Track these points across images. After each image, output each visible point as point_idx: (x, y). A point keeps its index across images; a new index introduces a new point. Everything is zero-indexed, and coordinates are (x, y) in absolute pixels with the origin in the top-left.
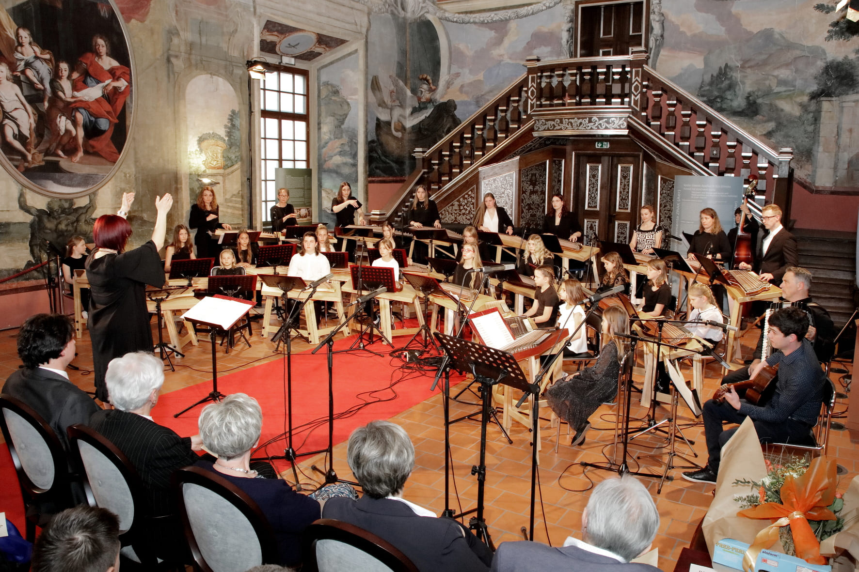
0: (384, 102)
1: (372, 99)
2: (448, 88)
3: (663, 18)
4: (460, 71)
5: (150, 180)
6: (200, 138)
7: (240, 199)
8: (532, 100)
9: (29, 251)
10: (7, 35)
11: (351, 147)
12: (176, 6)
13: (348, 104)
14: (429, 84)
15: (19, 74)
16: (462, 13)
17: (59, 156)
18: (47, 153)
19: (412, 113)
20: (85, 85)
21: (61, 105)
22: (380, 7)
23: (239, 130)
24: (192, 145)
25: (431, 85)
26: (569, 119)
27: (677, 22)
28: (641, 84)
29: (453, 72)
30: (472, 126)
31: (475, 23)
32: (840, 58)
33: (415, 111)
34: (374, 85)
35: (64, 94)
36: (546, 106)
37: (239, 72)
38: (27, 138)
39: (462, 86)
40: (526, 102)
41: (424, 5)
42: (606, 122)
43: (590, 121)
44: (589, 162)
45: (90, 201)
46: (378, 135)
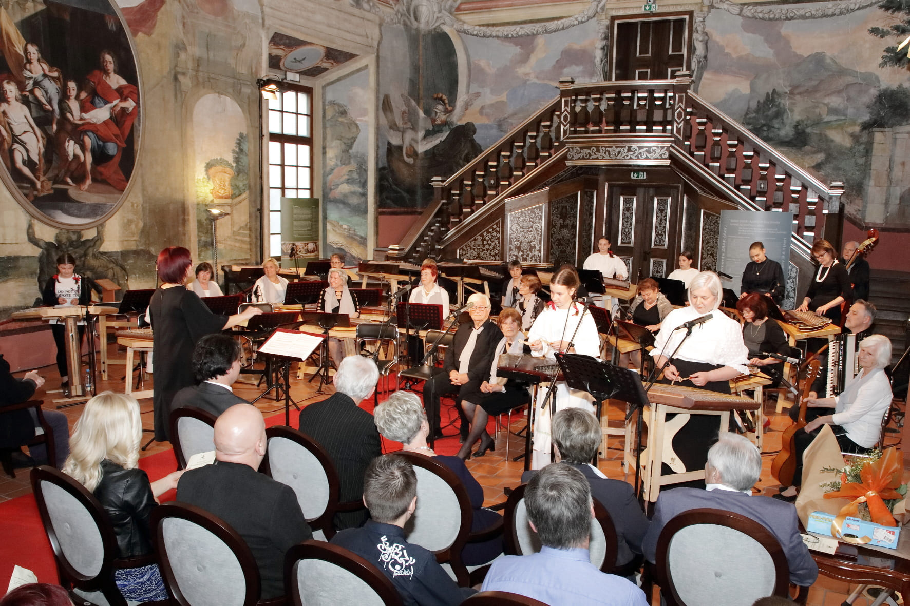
0: (395, 124)
1: (383, 121)
2: (467, 109)
3: (706, 38)
4: (480, 90)
5: (157, 211)
6: (208, 164)
7: (248, 232)
8: (565, 126)
9: (37, 287)
10: (16, 51)
11: (360, 174)
12: (183, 17)
13: (357, 126)
14: (445, 104)
15: (27, 94)
16: (483, 25)
17: (68, 184)
18: (56, 180)
19: (425, 137)
20: (94, 106)
21: (69, 127)
22: (392, 17)
23: (247, 155)
24: (199, 172)
25: (447, 106)
26: (606, 147)
27: (721, 43)
28: (684, 110)
29: (472, 91)
30: (497, 154)
31: (497, 37)
32: (894, 87)
33: (428, 134)
34: (385, 105)
35: (73, 116)
36: (580, 132)
37: (246, 90)
38: (36, 164)
39: (482, 108)
40: (558, 128)
41: (439, 15)
42: (646, 151)
43: (629, 150)
44: (622, 194)
45: (98, 233)
46: (389, 161)
